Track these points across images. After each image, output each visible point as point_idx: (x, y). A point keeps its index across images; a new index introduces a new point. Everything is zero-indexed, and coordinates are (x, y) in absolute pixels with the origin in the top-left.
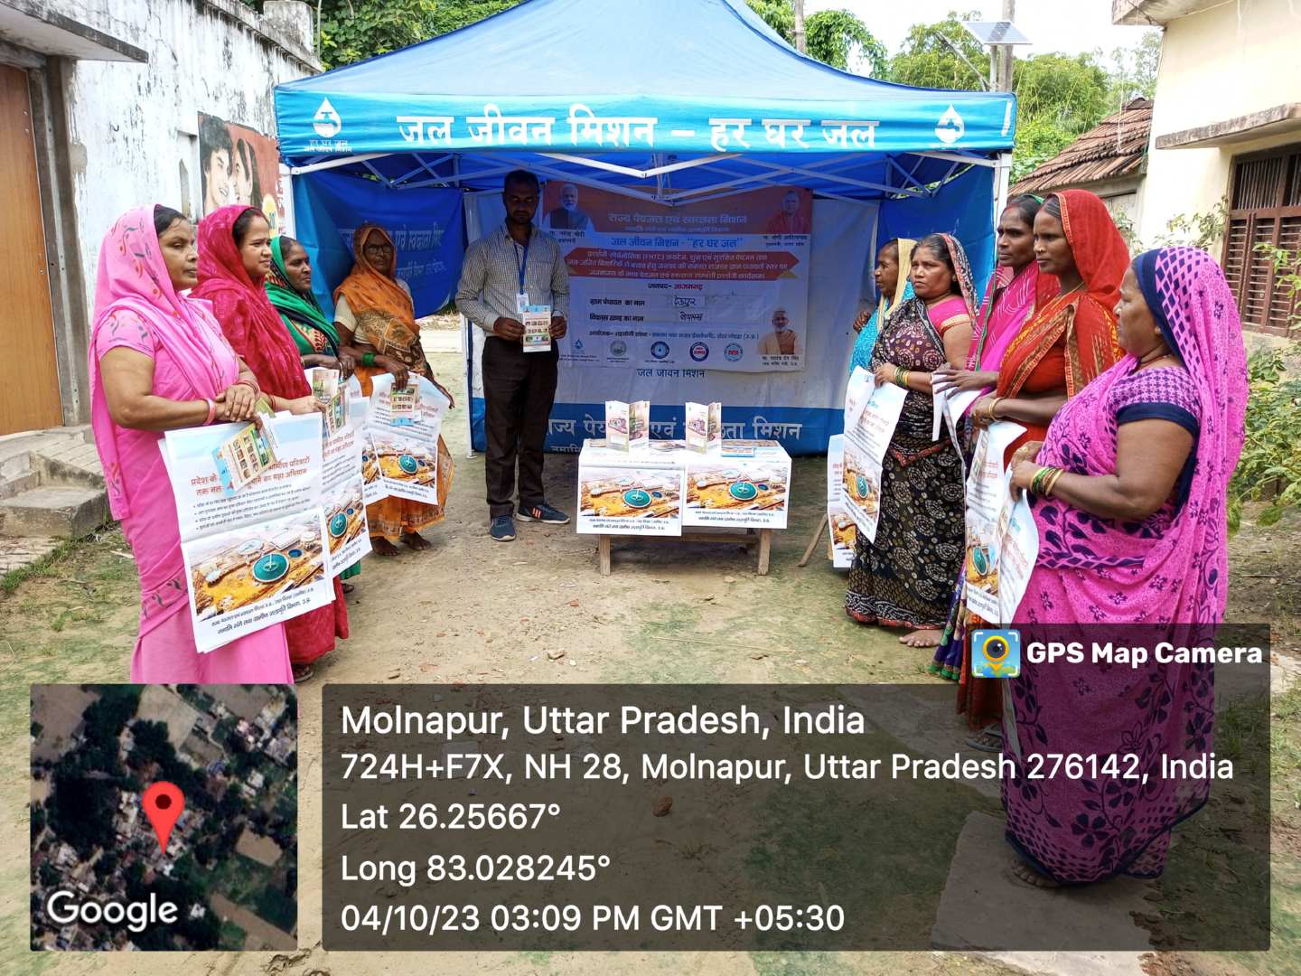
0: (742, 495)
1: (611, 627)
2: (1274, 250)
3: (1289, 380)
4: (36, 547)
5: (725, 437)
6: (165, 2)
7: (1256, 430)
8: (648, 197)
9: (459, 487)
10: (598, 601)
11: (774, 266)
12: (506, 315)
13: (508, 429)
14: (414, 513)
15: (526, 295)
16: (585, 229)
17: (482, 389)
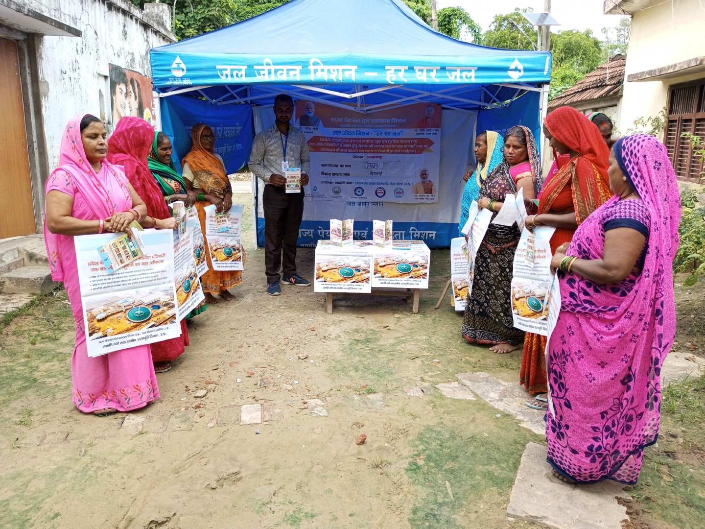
0: (404, 270)
1: (333, 342)
2: (692, 136)
3: (701, 207)
4: (22, 299)
5: (395, 239)
6: (91, 4)
7: (683, 234)
8: (353, 109)
9: (250, 266)
10: (326, 328)
11: (421, 146)
12: (276, 173)
13: (277, 235)
14: (226, 280)
15: (287, 162)
16: (318, 126)
17: (263, 213)
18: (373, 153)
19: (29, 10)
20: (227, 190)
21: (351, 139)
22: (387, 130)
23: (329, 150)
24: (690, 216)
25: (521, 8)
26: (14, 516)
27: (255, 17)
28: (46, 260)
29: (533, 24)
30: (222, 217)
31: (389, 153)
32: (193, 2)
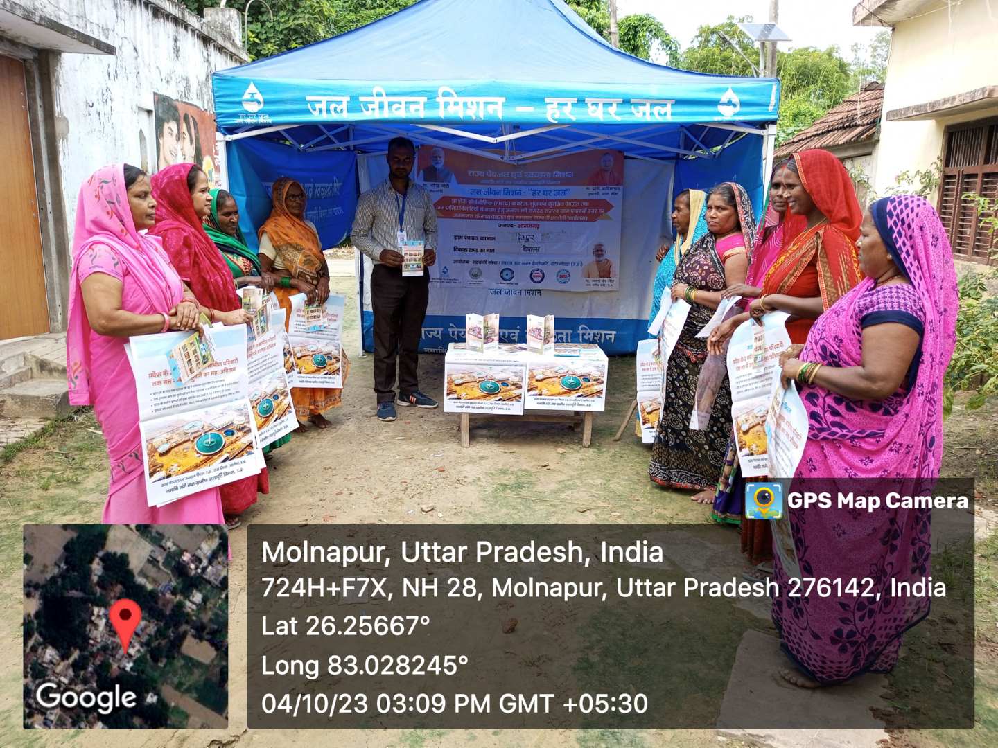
0: (571, 385)
1: (469, 487)
2: (977, 198)
3: (989, 298)
4: (29, 426)
5: (557, 342)
6: (128, 9)
7: (964, 336)
8: (497, 157)
9: (353, 380)
10: (459, 467)
11: (593, 211)
12: (389, 248)
13: (391, 335)
14: (318, 399)
15: (404, 233)
16: (449, 182)
17: (371, 305)
18: (526, 220)
19: (41, 18)
20: (323, 273)
21: (497, 200)
22: (547, 188)
23: (463, 215)
24: (975, 310)
25: (737, 16)
26: (18, 733)
27: (360, 28)
28: (64, 371)
29: (754, 39)
30: (315, 311)
31: (549, 220)
32: (273, 6)
